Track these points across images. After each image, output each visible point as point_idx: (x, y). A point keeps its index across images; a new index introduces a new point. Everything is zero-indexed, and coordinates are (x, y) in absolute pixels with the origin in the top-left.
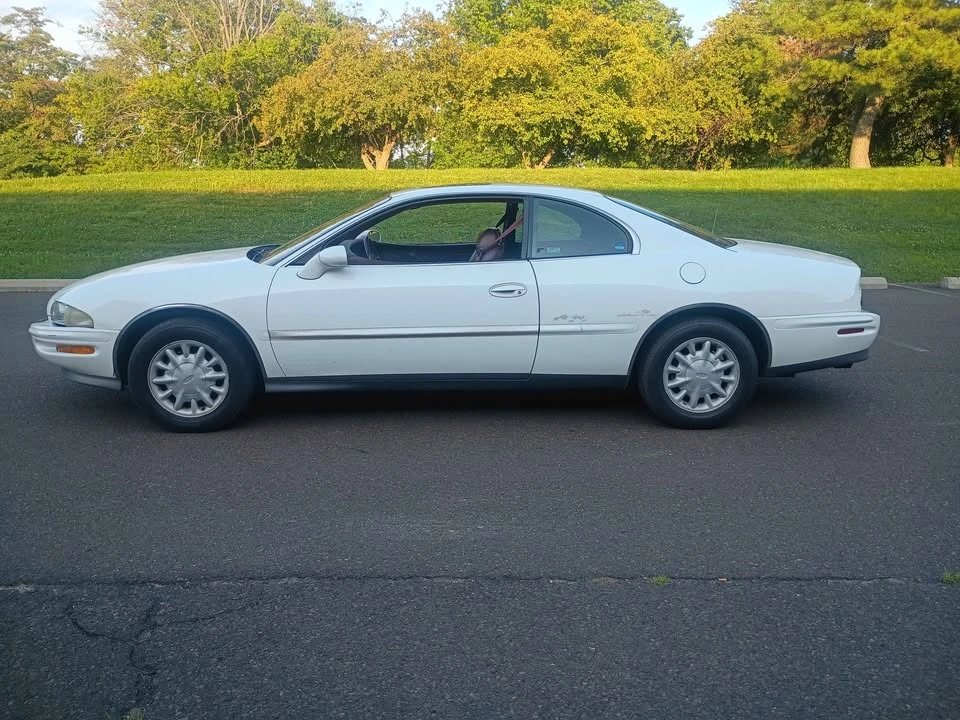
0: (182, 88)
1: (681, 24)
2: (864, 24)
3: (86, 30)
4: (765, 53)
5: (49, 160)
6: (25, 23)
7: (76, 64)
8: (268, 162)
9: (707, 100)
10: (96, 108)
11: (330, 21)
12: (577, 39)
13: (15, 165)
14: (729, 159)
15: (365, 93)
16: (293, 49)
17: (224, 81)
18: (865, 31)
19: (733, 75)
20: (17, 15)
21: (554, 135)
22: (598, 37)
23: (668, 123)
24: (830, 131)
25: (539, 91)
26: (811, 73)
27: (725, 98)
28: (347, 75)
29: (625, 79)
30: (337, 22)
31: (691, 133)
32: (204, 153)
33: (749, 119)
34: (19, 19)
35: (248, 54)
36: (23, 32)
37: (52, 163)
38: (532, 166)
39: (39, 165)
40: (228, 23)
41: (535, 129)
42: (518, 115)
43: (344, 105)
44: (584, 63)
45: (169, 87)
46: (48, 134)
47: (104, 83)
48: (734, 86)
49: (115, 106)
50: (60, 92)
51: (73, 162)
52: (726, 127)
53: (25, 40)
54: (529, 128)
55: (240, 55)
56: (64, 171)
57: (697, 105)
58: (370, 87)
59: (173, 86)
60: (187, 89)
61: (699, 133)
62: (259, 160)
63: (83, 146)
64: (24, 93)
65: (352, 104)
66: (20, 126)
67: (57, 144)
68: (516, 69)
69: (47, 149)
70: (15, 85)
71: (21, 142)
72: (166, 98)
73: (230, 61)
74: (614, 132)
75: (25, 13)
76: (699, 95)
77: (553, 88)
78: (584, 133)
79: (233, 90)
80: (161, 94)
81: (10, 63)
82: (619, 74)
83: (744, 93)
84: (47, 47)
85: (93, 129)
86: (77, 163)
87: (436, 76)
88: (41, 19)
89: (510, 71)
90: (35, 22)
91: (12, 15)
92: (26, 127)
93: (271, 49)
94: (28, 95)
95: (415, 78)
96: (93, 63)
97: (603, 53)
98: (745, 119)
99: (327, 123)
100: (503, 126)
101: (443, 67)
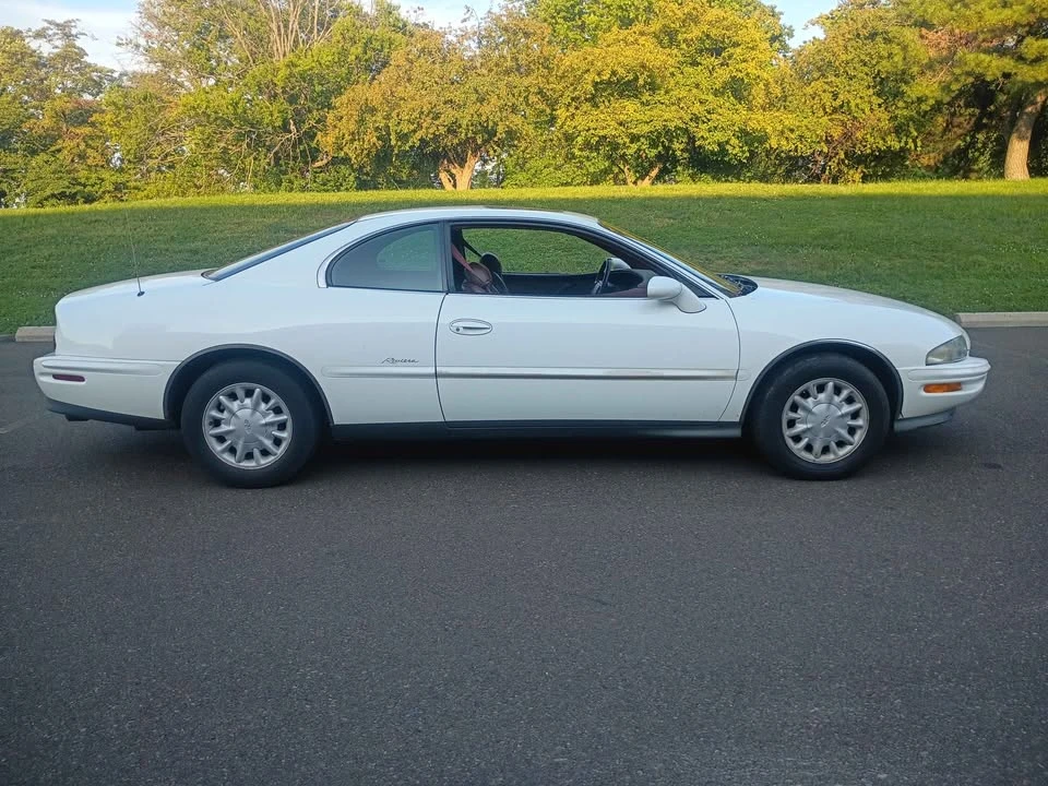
0: (231, 105)
1: (781, 22)
2: (1032, 10)
3: (124, 41)
4: (905, 48)
5: (85, 186)
6: (57, 37)
7: (112, 80)
8: (324, 184)
9: (838, 103)
10: (136, 128)
11: (394, 26)
12: (689, 36)
13: (48, 192)
14: (859, 170)
15: (445, 103)
16: (353, 57)
17: (276, 95)
18: (1032, 18)
19: (867, 74)
20: (48, 29)
21: (664, 146)
22: (714, 32)
23: (792, 131)
24: (973, 137)
25: (646, 97)
26: (967, 69)
27: (859, 101)
28: (423, 83)
29: (746, 81)
30: (402, 28)
31: (819, 142)
32: (255, 174)
33: (885, 125)
34: (50, 32)
35: (305, 64)
36: (57, 47)
37: (89, 188)
38: (635, 183)
39: (74, 191)
40: (279, 30)
41: (642, 140)
42: (621, 124)
43: (423, 117)
44: (695, 64)
45: (216, 103)
46: (82, 157)
47: (144, 100)
48: (869, 87)
49: (157, 125)
50: (95, 112)
51: (111, 188)
52: (859, 135)
53: (58, 55)
54: (634, 138)
55: (296, 66)
56: (101, 198)
57: (824, 109)
58: (452, 96)
59: (222, 100)
60: (237, 104)
61: (827, 142)
62: (315, 182)
63: (121, 170)
64: (56, 113)
65: (431, 115)
66: (53, 149)
67: (93, 168)
68: (621, 71)
69: (82, 174)
70: (47, 105)
71: (53, 166)
72: (213, 115)
73: (283, 73)
74: (734, 141)
75: (58, 25)
76: (827, 99)
77: (662, 92)
78: (698, 143)
79: (286, 105)
80: (208, 111)
81: (42, 80)
82: (740, 75)
83: (879, 95)
84: (81, 62)
85: (132, 152)
86: (115, 189)
87: (526, 82)
88: (74, 32)
89: (614, 73)
90: (68, 36)
91: (43, 29)
92: (59, 151)
93: (330, 58)
94: (62, 115)
95: (502, 85)
96: (130, 79)
97: (717, 52)
98: (881, 125)
99: (403, 137)
100: (605, 137)
101: (533, 70)
